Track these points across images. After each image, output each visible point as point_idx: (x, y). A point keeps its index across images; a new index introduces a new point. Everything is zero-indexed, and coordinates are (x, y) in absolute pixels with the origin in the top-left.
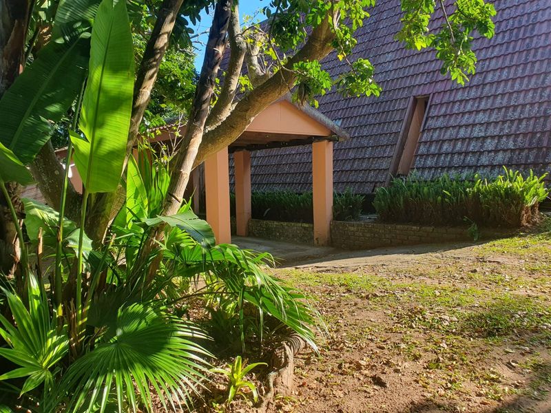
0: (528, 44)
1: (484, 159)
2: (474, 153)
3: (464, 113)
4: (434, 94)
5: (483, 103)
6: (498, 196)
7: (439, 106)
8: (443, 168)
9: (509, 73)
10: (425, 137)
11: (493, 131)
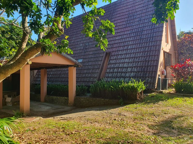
0: (141, 37)
1: (127, 75)
2: (124, 72)
3: (121, 59)
4: (112, 52)
5: (127, 55)
6: (129, 89)
7: (114, 56)
8: (114, 77)
9: (135, 46)
10: (109, 66)
11: (130, 65)
